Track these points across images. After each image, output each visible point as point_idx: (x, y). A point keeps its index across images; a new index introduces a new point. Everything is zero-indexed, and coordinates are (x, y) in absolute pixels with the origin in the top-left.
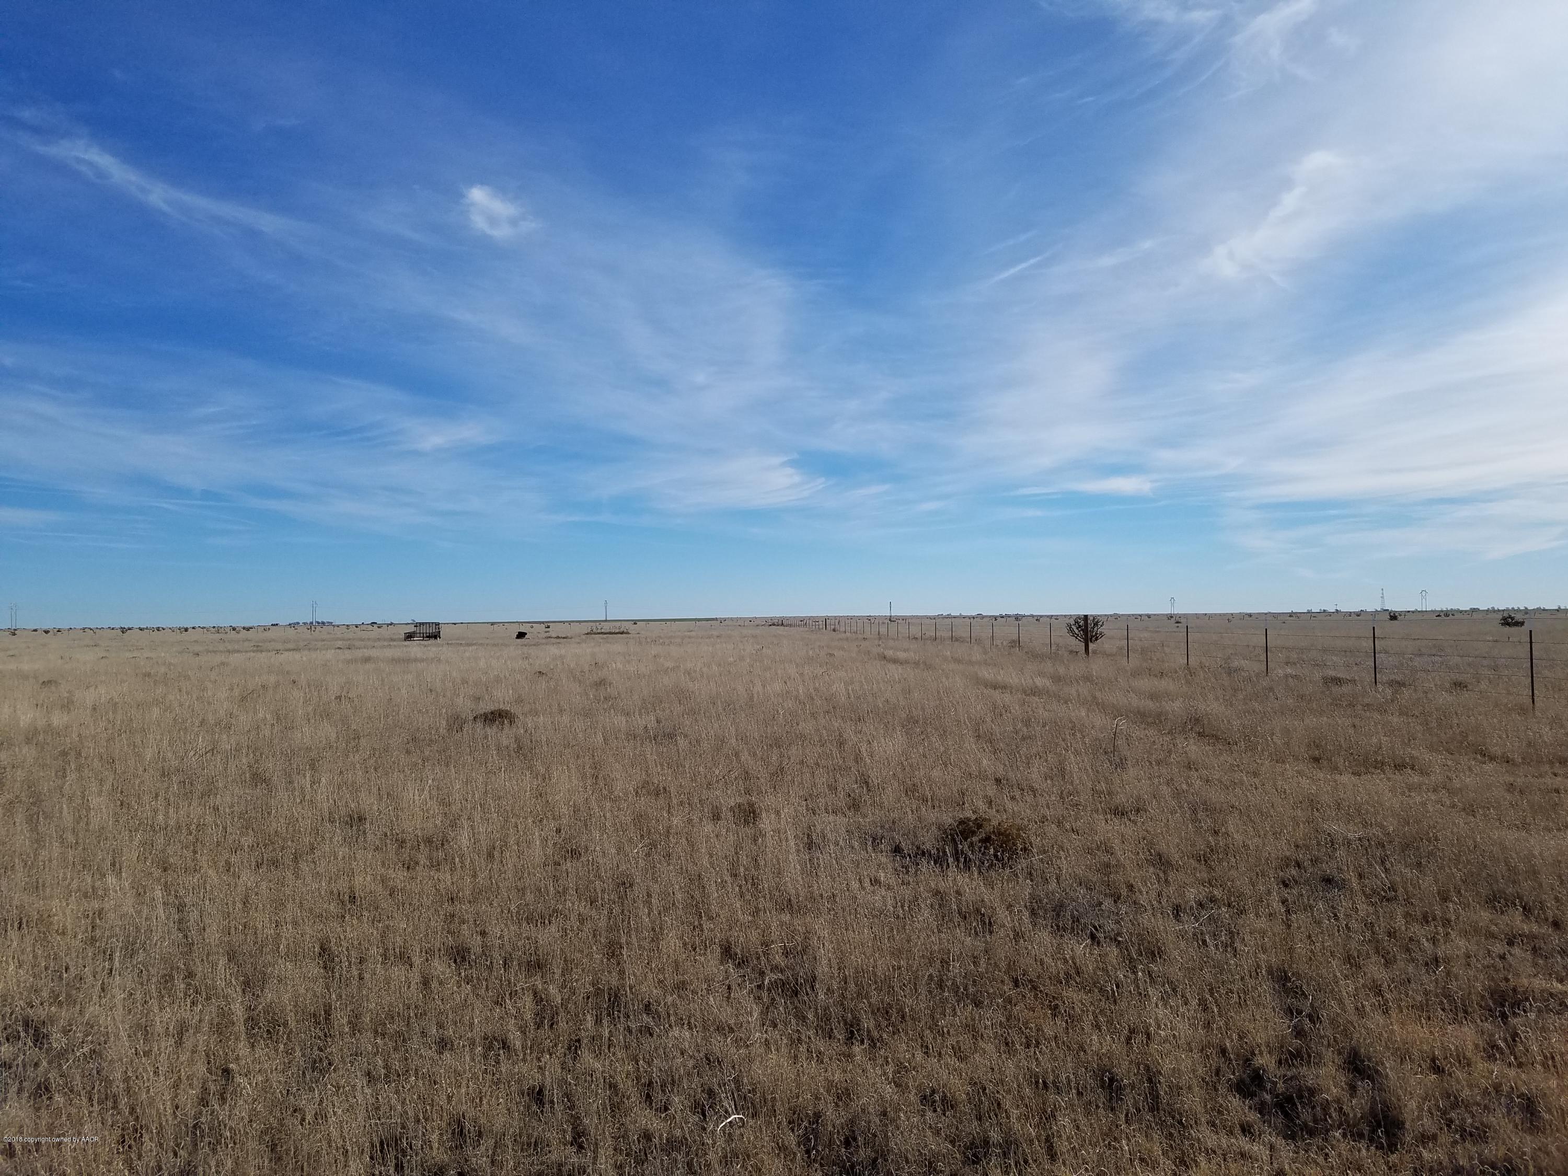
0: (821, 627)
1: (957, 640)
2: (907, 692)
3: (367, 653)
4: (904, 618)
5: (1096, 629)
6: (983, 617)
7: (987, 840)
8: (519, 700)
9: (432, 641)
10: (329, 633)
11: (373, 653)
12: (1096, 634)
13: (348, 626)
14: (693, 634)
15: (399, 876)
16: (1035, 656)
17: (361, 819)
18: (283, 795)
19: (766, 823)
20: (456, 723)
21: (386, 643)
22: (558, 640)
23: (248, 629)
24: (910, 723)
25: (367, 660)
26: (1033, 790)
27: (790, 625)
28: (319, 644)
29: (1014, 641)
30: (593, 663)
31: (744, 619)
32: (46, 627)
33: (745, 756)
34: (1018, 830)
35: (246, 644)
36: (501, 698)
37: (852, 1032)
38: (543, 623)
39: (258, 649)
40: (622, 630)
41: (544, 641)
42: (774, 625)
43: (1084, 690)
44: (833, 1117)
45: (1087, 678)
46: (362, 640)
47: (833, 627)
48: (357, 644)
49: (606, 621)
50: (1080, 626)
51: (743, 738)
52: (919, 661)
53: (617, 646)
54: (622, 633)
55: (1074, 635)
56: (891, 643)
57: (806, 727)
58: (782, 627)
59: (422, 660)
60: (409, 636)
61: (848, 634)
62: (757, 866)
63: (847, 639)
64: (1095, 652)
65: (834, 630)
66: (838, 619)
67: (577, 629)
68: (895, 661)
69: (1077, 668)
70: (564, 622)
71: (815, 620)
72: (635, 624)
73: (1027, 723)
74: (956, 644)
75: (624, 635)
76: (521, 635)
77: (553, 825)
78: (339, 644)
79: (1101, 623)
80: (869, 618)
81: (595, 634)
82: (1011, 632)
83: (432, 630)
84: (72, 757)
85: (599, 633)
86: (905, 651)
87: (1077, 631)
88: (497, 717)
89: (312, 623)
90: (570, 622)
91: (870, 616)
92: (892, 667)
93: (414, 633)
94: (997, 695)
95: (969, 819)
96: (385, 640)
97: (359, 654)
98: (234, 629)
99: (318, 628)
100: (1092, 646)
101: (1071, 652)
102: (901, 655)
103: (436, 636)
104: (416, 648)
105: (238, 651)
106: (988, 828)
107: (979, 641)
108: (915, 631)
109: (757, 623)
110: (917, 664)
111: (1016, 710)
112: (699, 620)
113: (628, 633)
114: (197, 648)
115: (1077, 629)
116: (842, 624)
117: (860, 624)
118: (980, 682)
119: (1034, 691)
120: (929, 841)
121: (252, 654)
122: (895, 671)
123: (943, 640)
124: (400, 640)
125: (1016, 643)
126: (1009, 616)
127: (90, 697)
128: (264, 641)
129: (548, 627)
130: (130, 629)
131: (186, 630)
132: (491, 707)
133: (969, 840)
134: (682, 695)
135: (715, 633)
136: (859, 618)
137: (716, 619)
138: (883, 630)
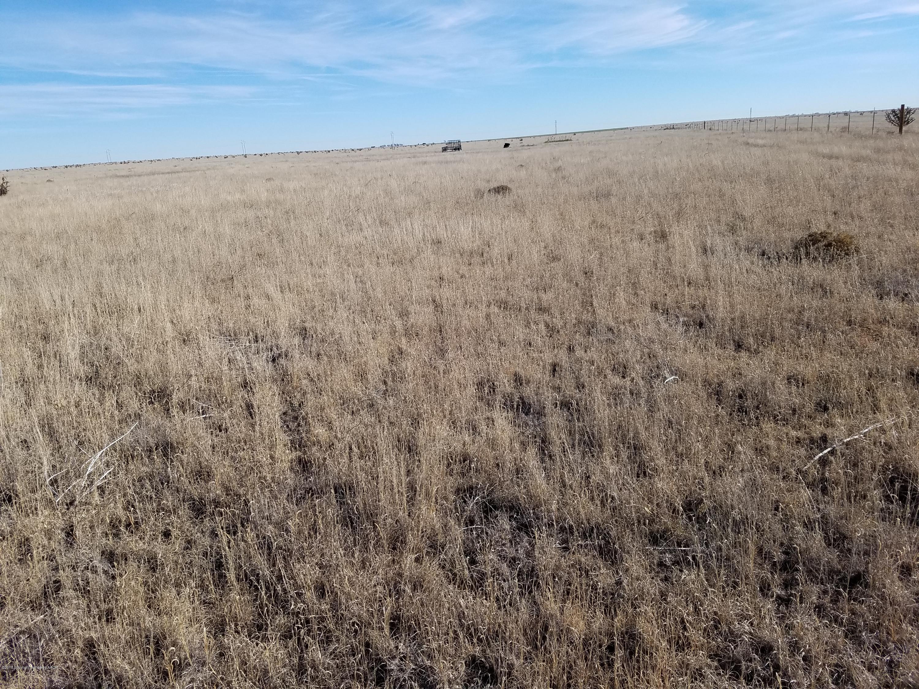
0: (701, 128)
1: (801, 129)
2: (766, 163)
3: (424, 159)
4: (761, 119)
5: (908, 116)
6: (820, 115)
7: (829, 245)
8: (511, 181)
9: (457, 152)
10: (402, 150)
11: (428, 159)
12: (908, 119)
13: (411, 146)
14: (613, 138)
15: (464, 269)
16: (860, 136)
17: (439, 242)
18: (397, 231)
19: (675, 240)
20: (479, 194)
21: (433, 154)
22: (529, 147)
23: (360, 150)
24: (769, 181)
25: (425, 163)
26: (861, 218)
27: (679, 128)
28: (398, 156)
29: (845, 128)
30: (552, 158)
31: (647, 127)
32: (260, 153)
33: (655, 205)
34: (851, 238)
35: (361, 157)
36: (501, 180)
37: (739, 346)
38: (518, 138)
39: (367, 160)
40: (567, 139)
41: (520, 148)
42: (667, 129)
43: (898, 157)
44: (731, 385)
45: (901, 148)
46: (420, 153)
47: (709, 127)
48: (418, 155)
49: (556, 134)
50: (896, 115)
51: (653, 195)
52: (773, 144)
53: (566, 147)
54: (567, 140)
55: (891, 121)
56: (753, 134)
57: (697, 186)
58: (673, 130)
59: (454, 162)
60: (445, 149)
61: (720, 131)
62: (670, 263)
63: (720, 134)
64: (907, 132)
65: (710, 129)
66: (713, 123)
67: (539, 140)
68: (756, 146)
69: (894, 142)
70: (531, 137)
71: (696, 124)
72: (575, 134)
73: (854, 177)
74: (800, 132)
75: (568, 142)
76: (507, 145)
77: (543, 244)
78: (409, 155)
79: (912, 111)
80: (734, 121)
81: (550, 142)
82: (844, 122)
83: (456, 145)
84: (291, 213)
85: (553, 142)
86: (762, 139)
87: (893, 118)
88: (501, 190)
89: (392, 145)
90: (534, 137)
91: (735, 119)
92: (753, 149)
93: (447, 147)
94: (833, 162)
95: (816, 233)
96: (432, 152)
97: (420, 159)
98: (353, 150)
99: (396, 148)
100: (904, 128)
101: (889, 133)
102: (760, 142)
103: (458, 148)
104: (449, 155)
105: (358, 161)
106: (830, 239)
107: (818, 130)
108: (770, 126)
109: (655, 128)
110: (771, 147)
111: (847, 171)
112: (616, 129)
113: (571, 140)
114: (337, 161)
115: (894, 116)
116: (716, 124)
117: (729, 124)
118: (818, 154)
119: (859, 159)
120: (787, 248)
121: (365, 162)
122: (757, 152)
123: (790, 130)
124: (440, 152)
125: (846, 129)
126: (838, 113)
127: (292, 185)
128: (370, 155)
129: (522, 140)
130: (301, 152)
131: (329, 151)
132: (496, 185)
133: (816, 245)
134: (611, 173)
135: (628, 136)
136: (727, 121)
137: (627, 128)
138: (746, 127)
